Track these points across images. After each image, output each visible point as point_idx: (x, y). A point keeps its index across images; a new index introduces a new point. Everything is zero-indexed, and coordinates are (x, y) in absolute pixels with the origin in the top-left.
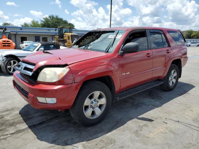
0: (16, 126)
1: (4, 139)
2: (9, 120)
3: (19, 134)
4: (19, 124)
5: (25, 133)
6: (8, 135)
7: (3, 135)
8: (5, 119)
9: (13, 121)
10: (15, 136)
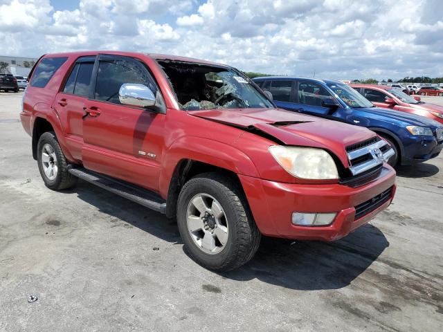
0: (386, 274)
1: (426, 273)
2: (382, 290)
3: (400, 263)
4: (378, 273)
5: (391, 258)
6: (415, 274)
7: (423, 277)
8: (385, 297)
9: (379, 284)
10: (407, 265)
